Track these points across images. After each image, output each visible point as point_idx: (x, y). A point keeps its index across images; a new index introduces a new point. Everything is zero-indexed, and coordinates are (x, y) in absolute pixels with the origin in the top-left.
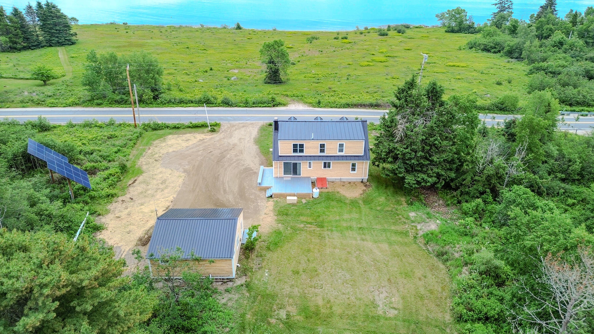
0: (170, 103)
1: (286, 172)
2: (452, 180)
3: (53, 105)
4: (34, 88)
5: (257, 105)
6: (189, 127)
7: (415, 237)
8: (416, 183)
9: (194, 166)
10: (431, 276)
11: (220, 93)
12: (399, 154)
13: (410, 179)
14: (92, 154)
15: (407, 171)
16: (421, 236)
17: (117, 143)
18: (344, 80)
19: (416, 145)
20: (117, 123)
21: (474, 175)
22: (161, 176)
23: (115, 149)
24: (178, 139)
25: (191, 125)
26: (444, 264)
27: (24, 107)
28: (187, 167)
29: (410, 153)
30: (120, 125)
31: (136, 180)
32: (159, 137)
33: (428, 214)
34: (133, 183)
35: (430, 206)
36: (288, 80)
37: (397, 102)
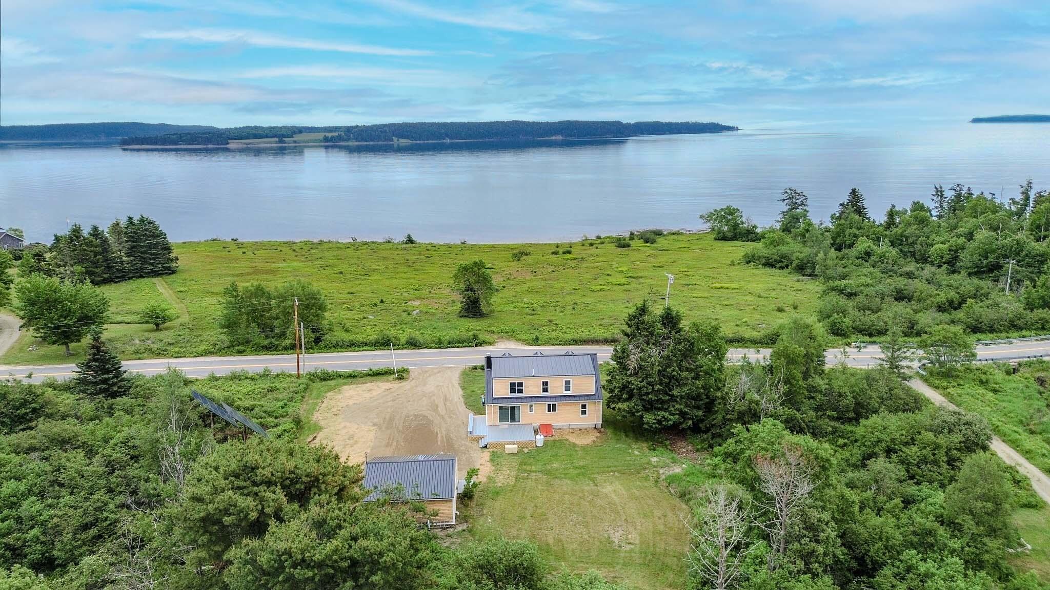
0: (337, 346)
1: (502, 419)
2: (702, 421)
3: (179, 355)
4: (146, 334)
5: (454, 345)
6: (369, 375)
7: (657, 481)
8: (657, 423)
9: (385, 418)
10: (671, 515)
11: (401, 332)
12: (634, 389)
13: (649, 418)
14: (252, 410)
15: (647, 410)
16: (663, 480)
17: (280, 396)
18: (568, 310)
19: (653, 378)
20: (274, 373)
21: (727, 414)
22: (346, 431)
23: (281, 403)
24: (358, 389)
25: (370, 372)
26: (687, 505)
27: (139, 359)
28: (376, 420)
29: (646, 387)
30: (278, 375)
31: (315, 437)
32: (332, 388)
33: (673, 458)
34: (313, 440)
35: (676, 452)
36: (492, 311)
37: (629, 331)
